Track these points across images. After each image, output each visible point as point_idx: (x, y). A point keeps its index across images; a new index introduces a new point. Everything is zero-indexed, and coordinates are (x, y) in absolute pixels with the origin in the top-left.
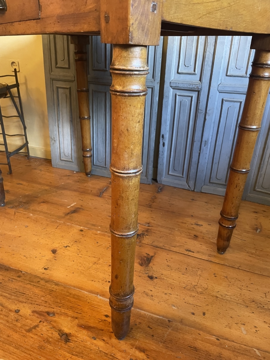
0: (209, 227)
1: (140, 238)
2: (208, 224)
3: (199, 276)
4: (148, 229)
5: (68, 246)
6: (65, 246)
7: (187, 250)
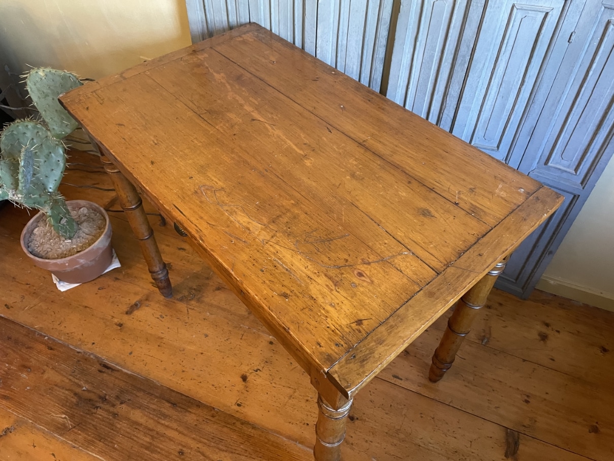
3: (404, 416)
5: (259, 370)
6: (255, 369)
7: (394, 376)
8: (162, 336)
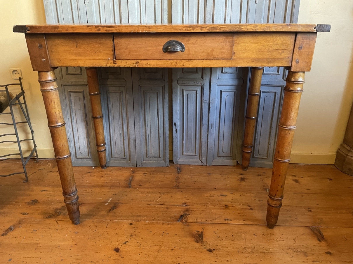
0: (232, 195)
1: (184, 219)
2: (231, 193)
3: (244, 239)
4: (187, 209)
5: (127, 242)
6: (124, 242)
7: (226, 220)
8: (37, 242)
